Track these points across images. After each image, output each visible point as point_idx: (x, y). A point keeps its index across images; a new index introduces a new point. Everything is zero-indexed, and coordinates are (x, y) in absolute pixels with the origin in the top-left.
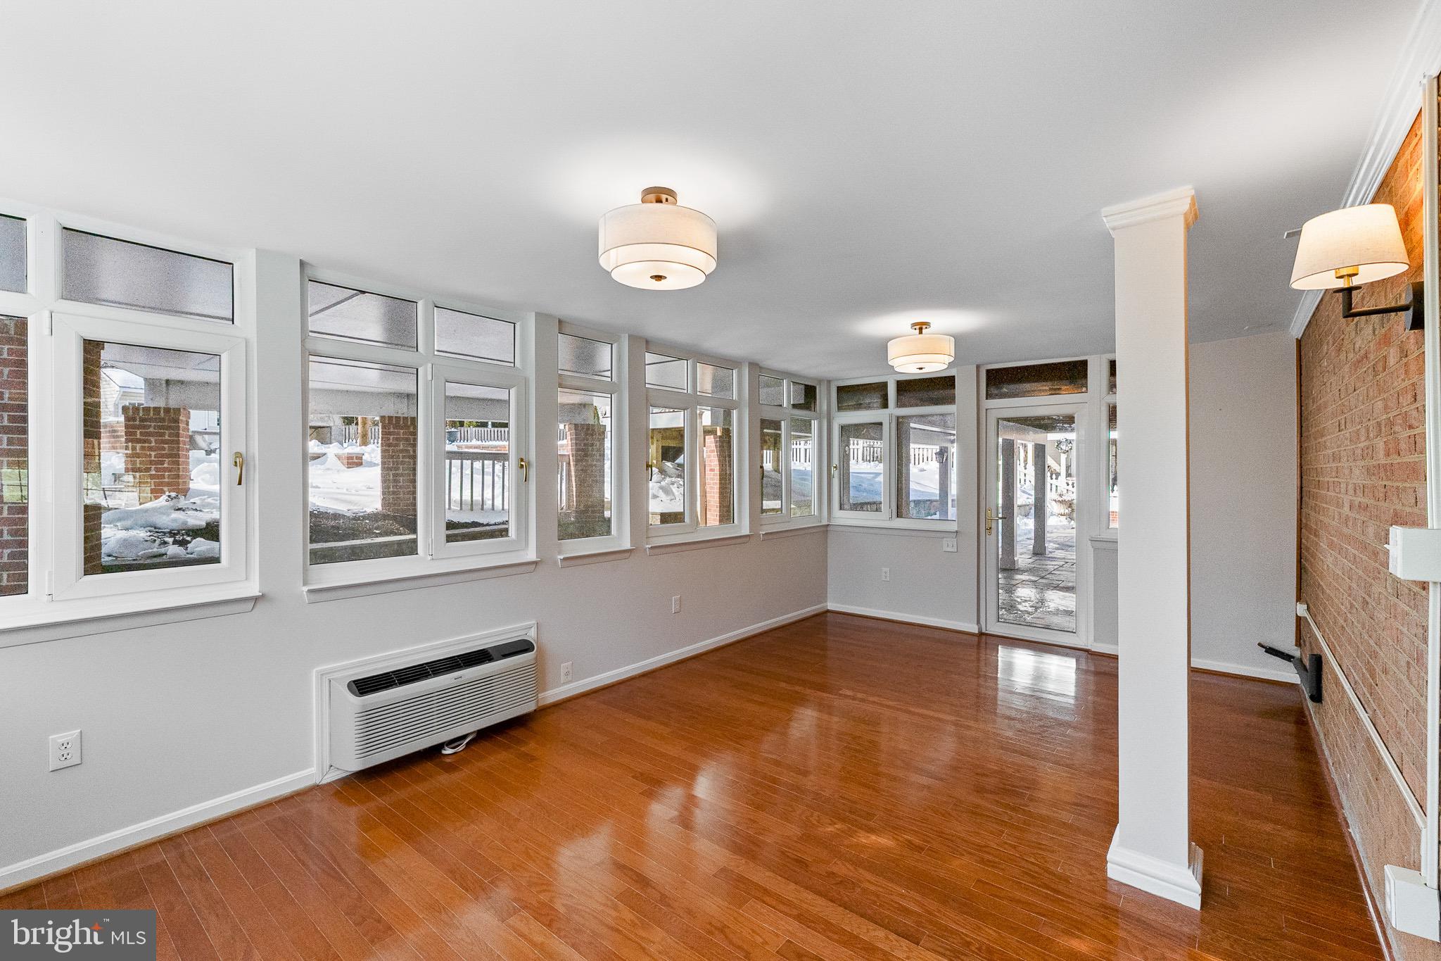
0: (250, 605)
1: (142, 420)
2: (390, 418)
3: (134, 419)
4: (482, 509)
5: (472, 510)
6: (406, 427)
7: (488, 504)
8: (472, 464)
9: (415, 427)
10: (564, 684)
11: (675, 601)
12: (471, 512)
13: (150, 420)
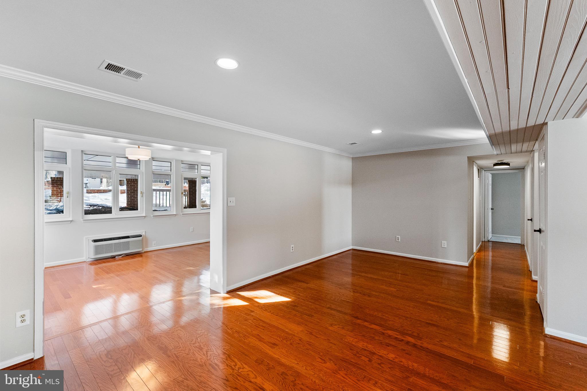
0: (70, 222)
1: (56, 181)
2: (129, 179)
3: (54, 181)
4: (160, 206)
5: (156, 206)
6: (134, 182)
7: (161, 205)
8: (156, 193)
9: (137, 182)
10: (154, 247)
11: (192, 229)
12: (155, 207)
13: (58, 181)
